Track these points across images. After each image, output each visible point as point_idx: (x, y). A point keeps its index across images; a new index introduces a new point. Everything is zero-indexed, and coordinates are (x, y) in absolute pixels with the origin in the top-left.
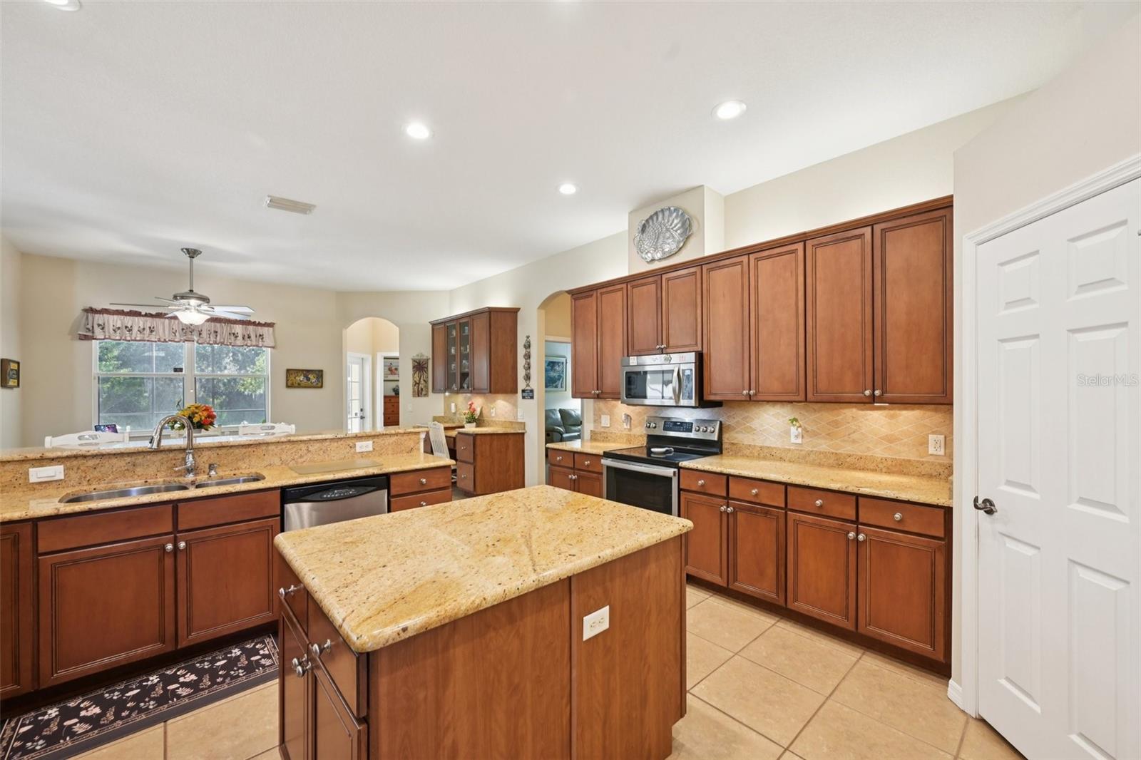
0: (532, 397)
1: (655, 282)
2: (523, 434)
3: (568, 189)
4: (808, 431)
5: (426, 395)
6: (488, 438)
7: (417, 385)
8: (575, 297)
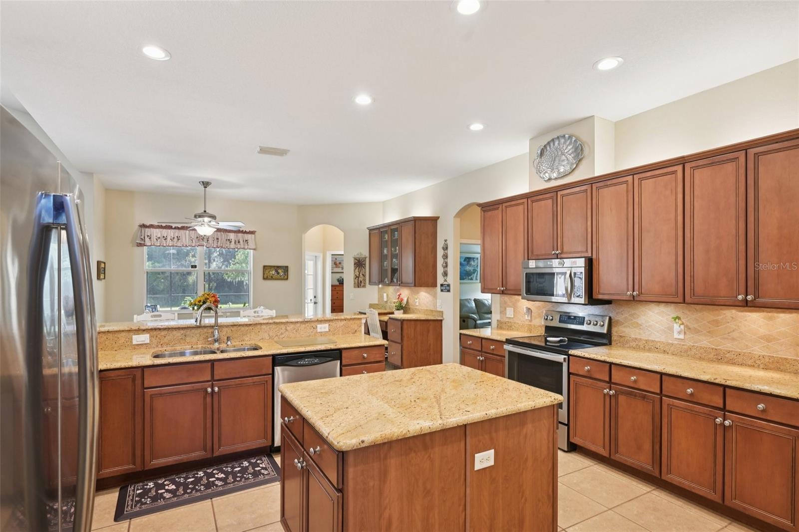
0: (449, 291)
1: (551, 198)
2: (441, 321)
3: (477, 127)
4: (690, 329)
5: (364, 286)
6: (413, 323)
7: (357, 278)
8: (484, 209)
